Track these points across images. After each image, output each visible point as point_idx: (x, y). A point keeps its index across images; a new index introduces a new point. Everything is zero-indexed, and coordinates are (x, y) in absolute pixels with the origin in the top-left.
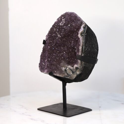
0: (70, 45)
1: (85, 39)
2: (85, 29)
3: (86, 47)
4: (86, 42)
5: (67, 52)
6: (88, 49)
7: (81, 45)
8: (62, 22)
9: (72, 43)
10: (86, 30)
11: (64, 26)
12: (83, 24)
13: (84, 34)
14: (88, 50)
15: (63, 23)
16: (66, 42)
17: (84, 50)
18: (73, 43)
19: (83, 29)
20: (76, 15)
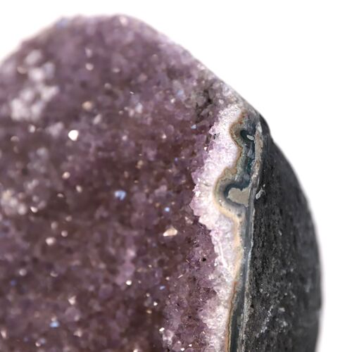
0: (106, 281)
1: (257, 235)
2: (250, 145)
3: (265, 301)
4: (259, 263)
5: (85, 337)
6: (272, 324)
7: (224, 293)
8: (27, 95)
9: (128, 264)
10: (258, 157)
11: (46, 120)
12: (228, 102)
13: (247, 190)
14: (273, 333)
15: (37, 97)
16: (69, 251)
17: (249, 339)
18: (134, 261)
19: (234, 147)
20: (147, 34)
